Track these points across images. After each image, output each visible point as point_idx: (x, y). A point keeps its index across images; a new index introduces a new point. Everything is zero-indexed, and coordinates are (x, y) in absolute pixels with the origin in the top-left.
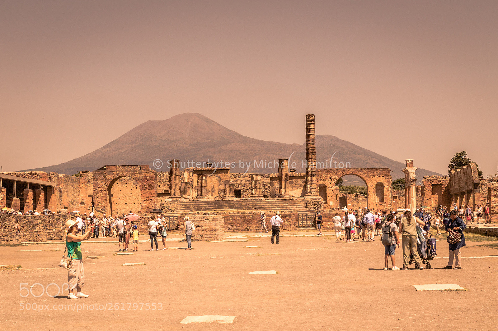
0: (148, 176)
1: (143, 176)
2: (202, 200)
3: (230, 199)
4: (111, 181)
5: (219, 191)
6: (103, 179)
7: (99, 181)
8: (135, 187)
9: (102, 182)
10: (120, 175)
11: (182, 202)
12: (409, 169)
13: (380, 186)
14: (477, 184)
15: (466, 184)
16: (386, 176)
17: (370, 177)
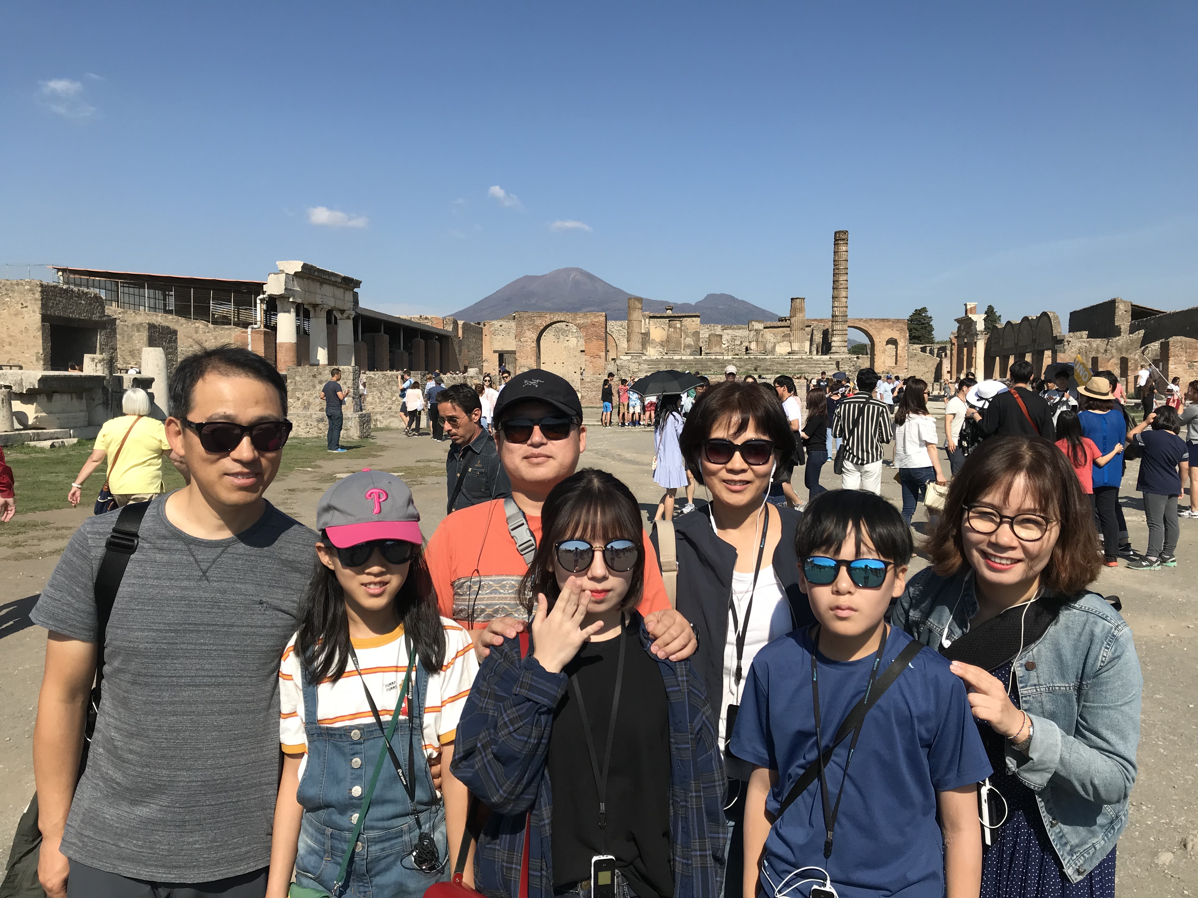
0: (597, 322)
1: (589, 321)
2: (677, 357)
3: (718, 357)
4: (542, 328)
5: (685, 347)
6: (530, 325)
7: (525, 328)
8: (556, 341)
9: (529, 330)
10: (555, 320)
11: (646, 360)
12: (974, 317)
13: (892, 342)
14: (1061, 341)
15: (1034, 341)
16: (901, 330)
17: (879, 331)
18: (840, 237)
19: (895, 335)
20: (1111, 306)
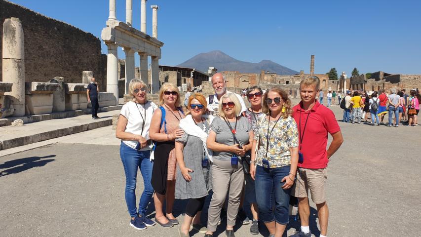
0: (254, 76)
2: (273, 84)
4: (240, 77)
9: (237, 77)
11: (265, 85)
12: (344, 75)
13: (324, 80)
14: (366, 82)
15: (360, 81)
16: (327, 77)
17: (321, 77)
18: (313, 57)
19: (325, 78)
20: (378, 73)
